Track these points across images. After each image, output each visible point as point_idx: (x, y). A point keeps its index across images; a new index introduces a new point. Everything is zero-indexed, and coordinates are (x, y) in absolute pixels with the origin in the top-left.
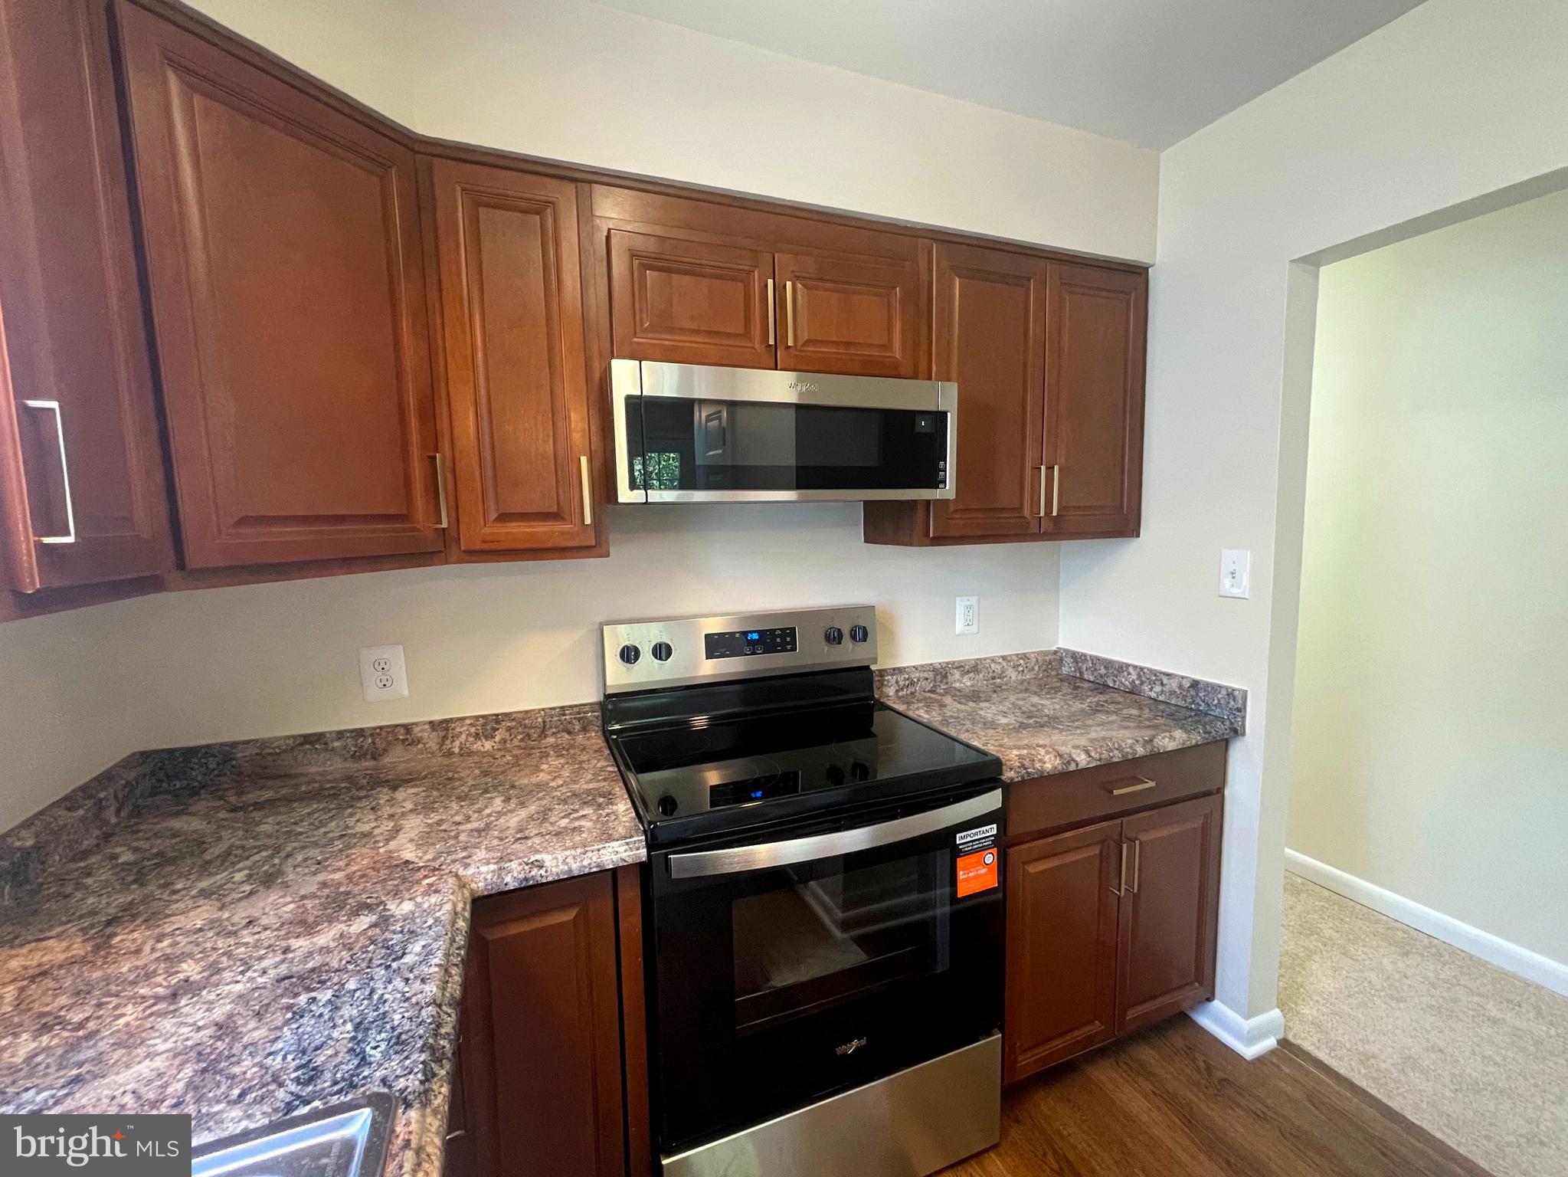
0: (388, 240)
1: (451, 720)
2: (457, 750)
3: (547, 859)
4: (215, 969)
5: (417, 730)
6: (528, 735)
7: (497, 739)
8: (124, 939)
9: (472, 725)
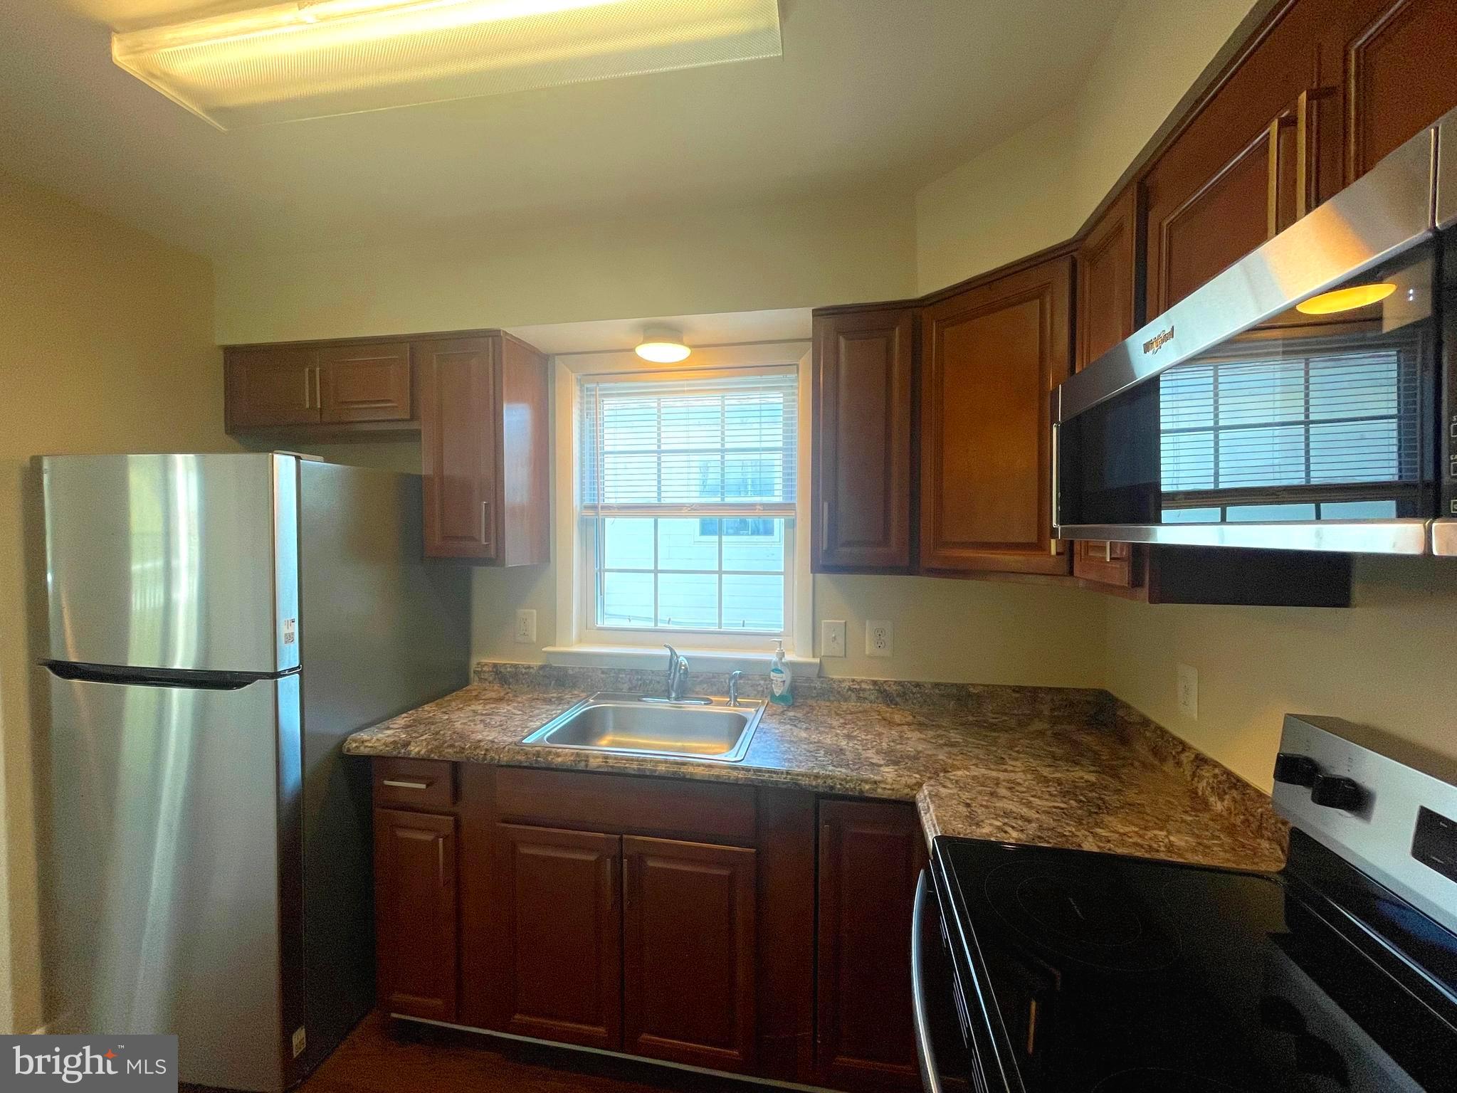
9: (1215, 776)
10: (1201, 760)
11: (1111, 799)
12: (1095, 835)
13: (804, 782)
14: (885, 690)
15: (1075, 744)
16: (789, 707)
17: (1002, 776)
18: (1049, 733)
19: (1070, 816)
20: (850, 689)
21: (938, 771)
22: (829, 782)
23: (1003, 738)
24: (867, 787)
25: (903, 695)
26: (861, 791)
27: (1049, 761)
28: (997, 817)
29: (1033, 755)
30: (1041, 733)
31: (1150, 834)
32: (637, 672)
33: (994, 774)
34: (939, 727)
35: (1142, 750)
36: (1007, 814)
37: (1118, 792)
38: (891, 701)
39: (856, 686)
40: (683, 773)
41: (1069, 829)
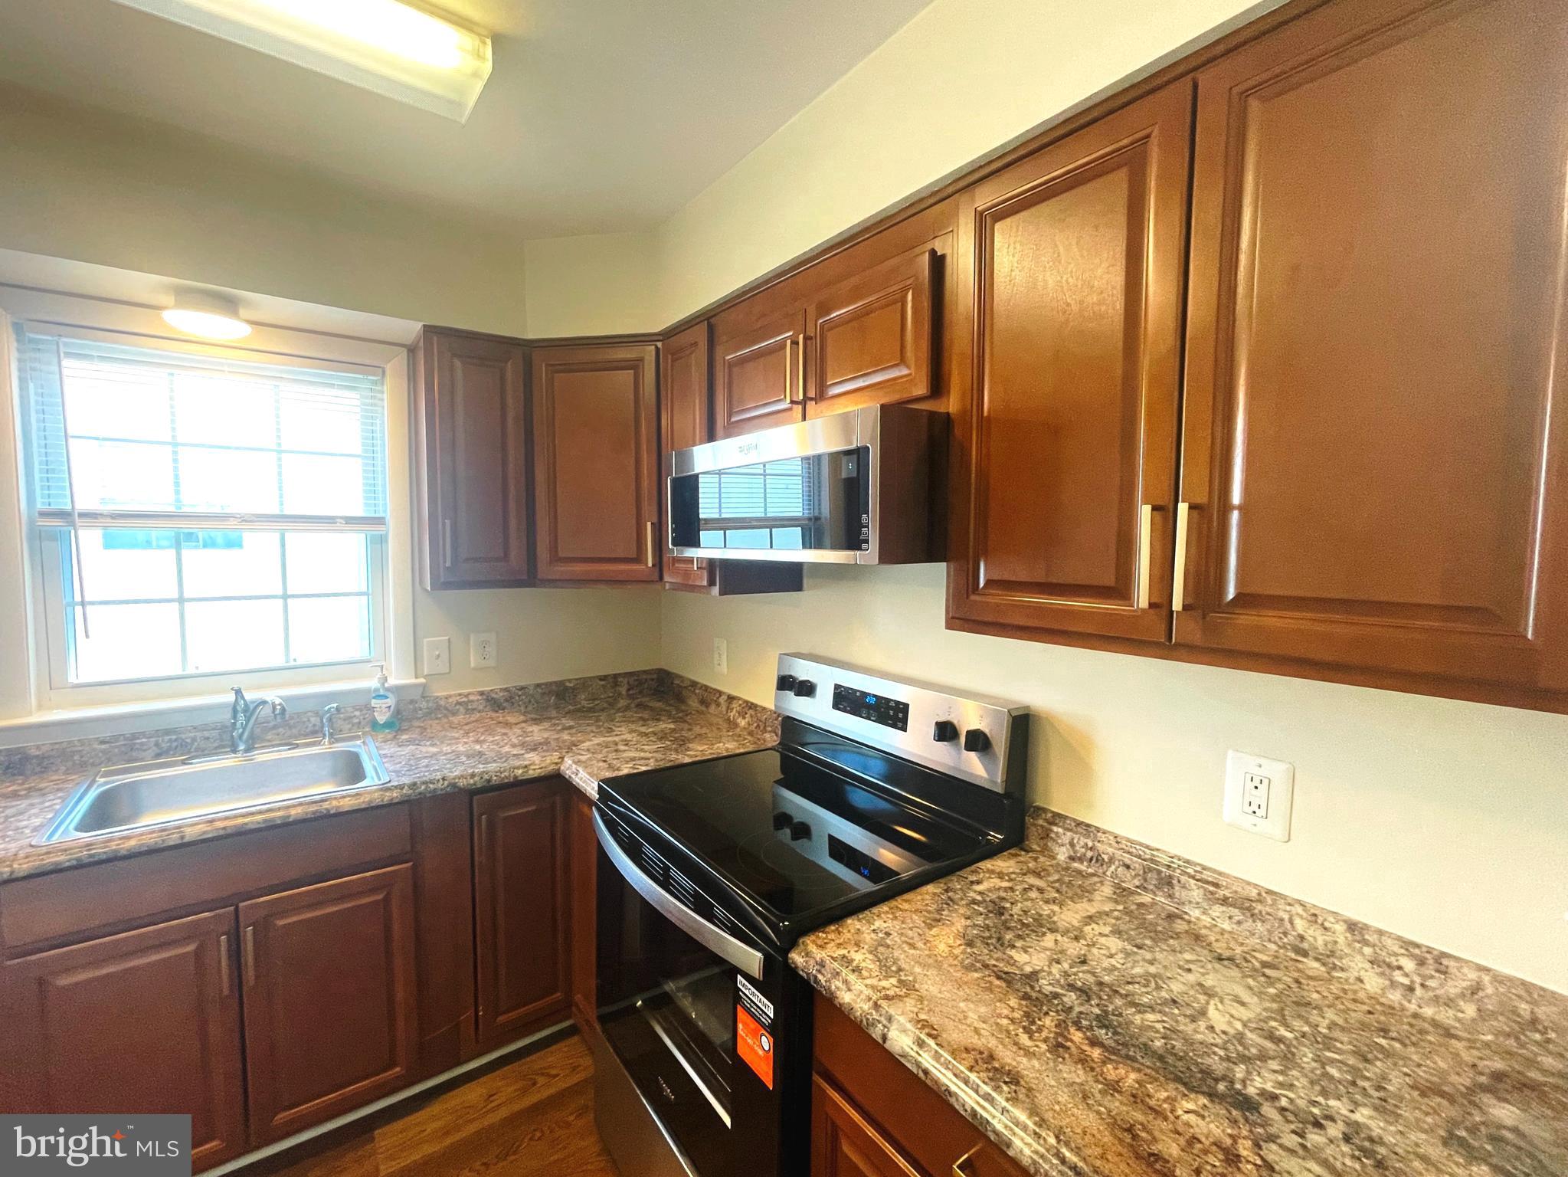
1: (735, 698)
2: (731, 719)
5: (722, 697)
9: (740, 705)
10: (731, 698)
11: (689, 735)
12: (688, 755)
13: (462, 783)
14: (492, 698)
15: (652, 709)
16: (396, 732)
17: (617, 739)
18: (633, 705)
19: (671, 750)
20: (458, 703)
21: (571, 747)
22: (486, 777)
23: (603, 716)
24: (520, 771)
25: (510, 700)
26: (515, 777)
27: (641, 723)
28: (627, 762)
29: (629, 722)
30: (627, 708)
31: (716, 746)
32: (167, 732)
33: (610, 739)
34: (550, 718)
35: (693, 703)
36: (633, 759)
37: (690, 730)
38: (498, 707)
39: (465, 699)
40: (326, 809)
41: (674, 756)
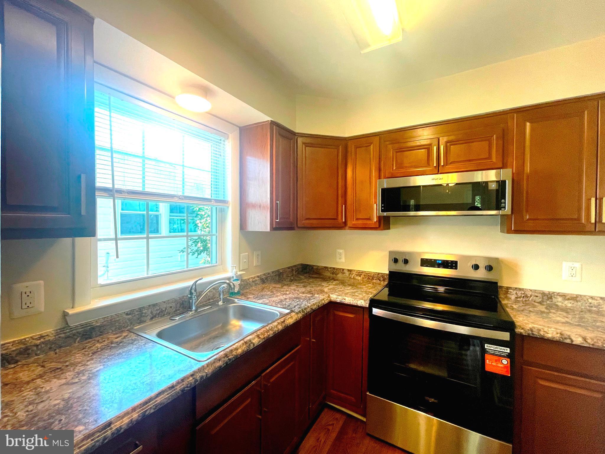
0: (337, 158)
1: (352, 270)
2: (352, 277)
3: (347, 298)
4: (290, 293)
5: (345, 270)
6: (369, 278)
7: (362, 277)
8: (285, 287)
